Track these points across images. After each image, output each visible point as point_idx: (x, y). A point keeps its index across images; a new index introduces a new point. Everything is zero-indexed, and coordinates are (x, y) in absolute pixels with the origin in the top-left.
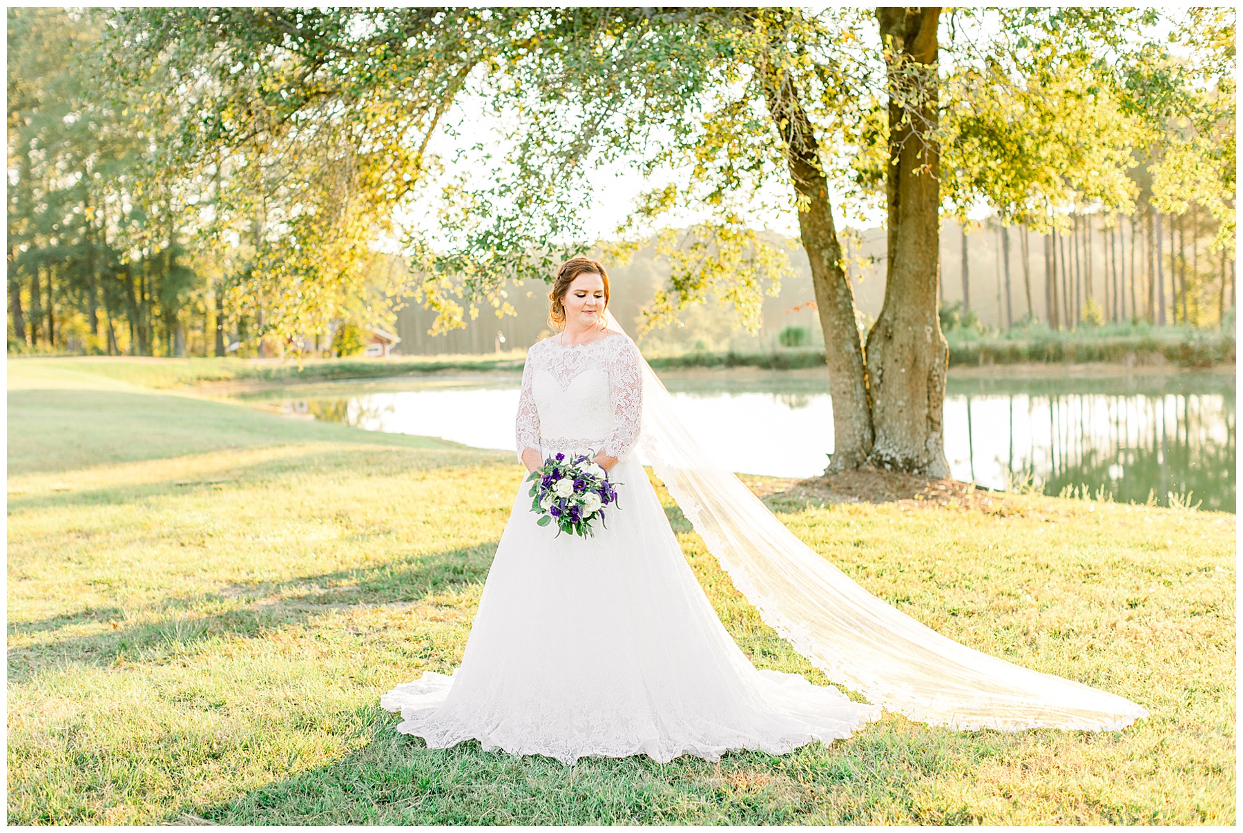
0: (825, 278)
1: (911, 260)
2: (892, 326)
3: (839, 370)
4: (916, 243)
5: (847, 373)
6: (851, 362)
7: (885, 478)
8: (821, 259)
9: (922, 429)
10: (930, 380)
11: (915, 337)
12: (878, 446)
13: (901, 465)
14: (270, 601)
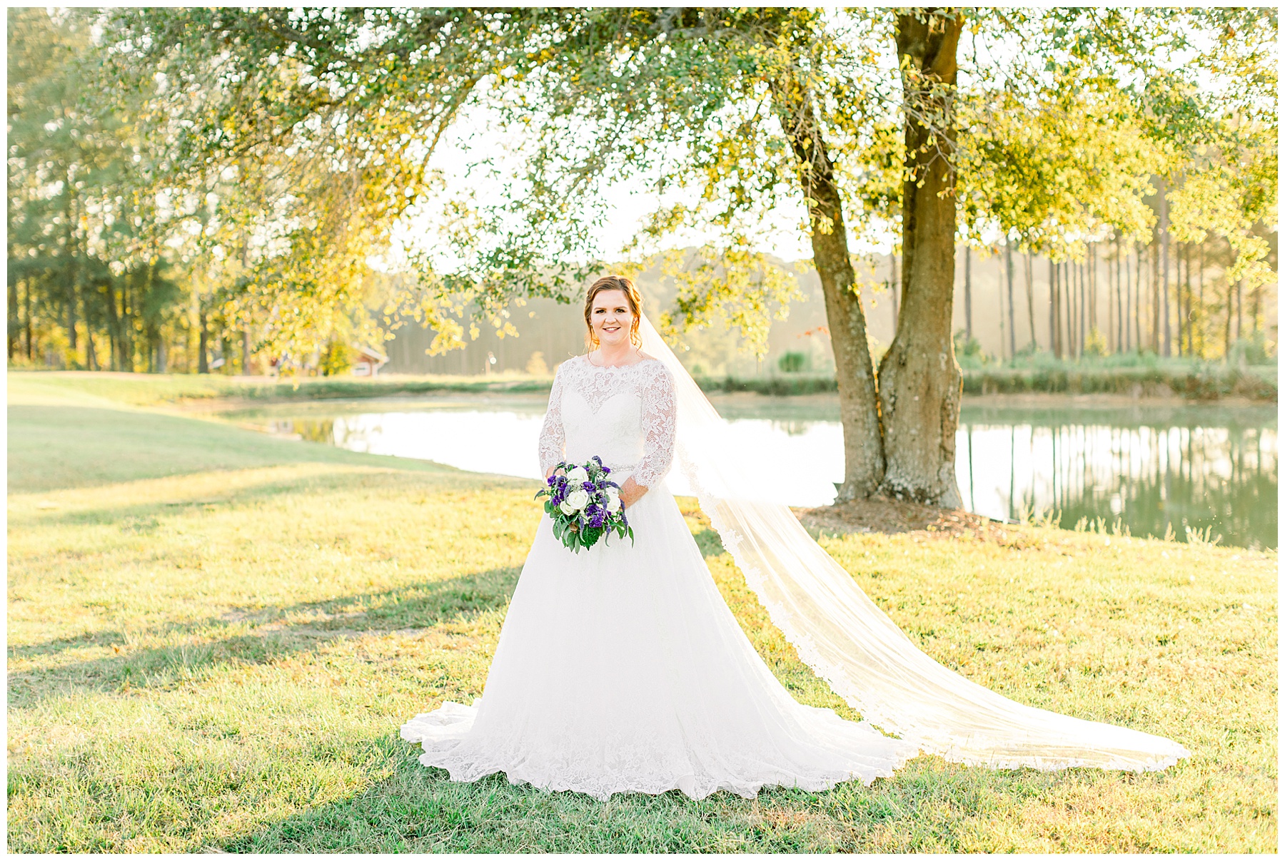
0: (838, 302)
1: (927, 286)
2: (906, 353)
3: (851, 397)
4: (931, 268)
5: (859, 401)
6: (863, 389)
7: (896, 509)
8: (834, 283)
9: (935, 458)
10: (944, 408)
11: (929, 365)
12: (890, 476)
13: (913, 495)
14: (275, 627)
